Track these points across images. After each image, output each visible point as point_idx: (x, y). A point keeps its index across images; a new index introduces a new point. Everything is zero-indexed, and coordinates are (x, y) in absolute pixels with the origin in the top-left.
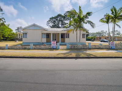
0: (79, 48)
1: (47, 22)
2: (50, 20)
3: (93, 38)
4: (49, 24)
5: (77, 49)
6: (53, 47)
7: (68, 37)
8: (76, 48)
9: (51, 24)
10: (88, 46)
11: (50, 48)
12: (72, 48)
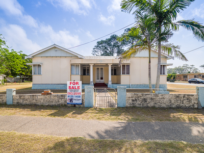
0: (163, 105)
1: (94, 49)
2: (98, 46)
3: (172, 76)
4: (96, 53)
5: (153, 108)
6: (71, 100)
7: (128, 73)
8: (151, 104)
9: (100, 53)
10: (198, 99)
11: (62, 102)
12: (137, 104)
